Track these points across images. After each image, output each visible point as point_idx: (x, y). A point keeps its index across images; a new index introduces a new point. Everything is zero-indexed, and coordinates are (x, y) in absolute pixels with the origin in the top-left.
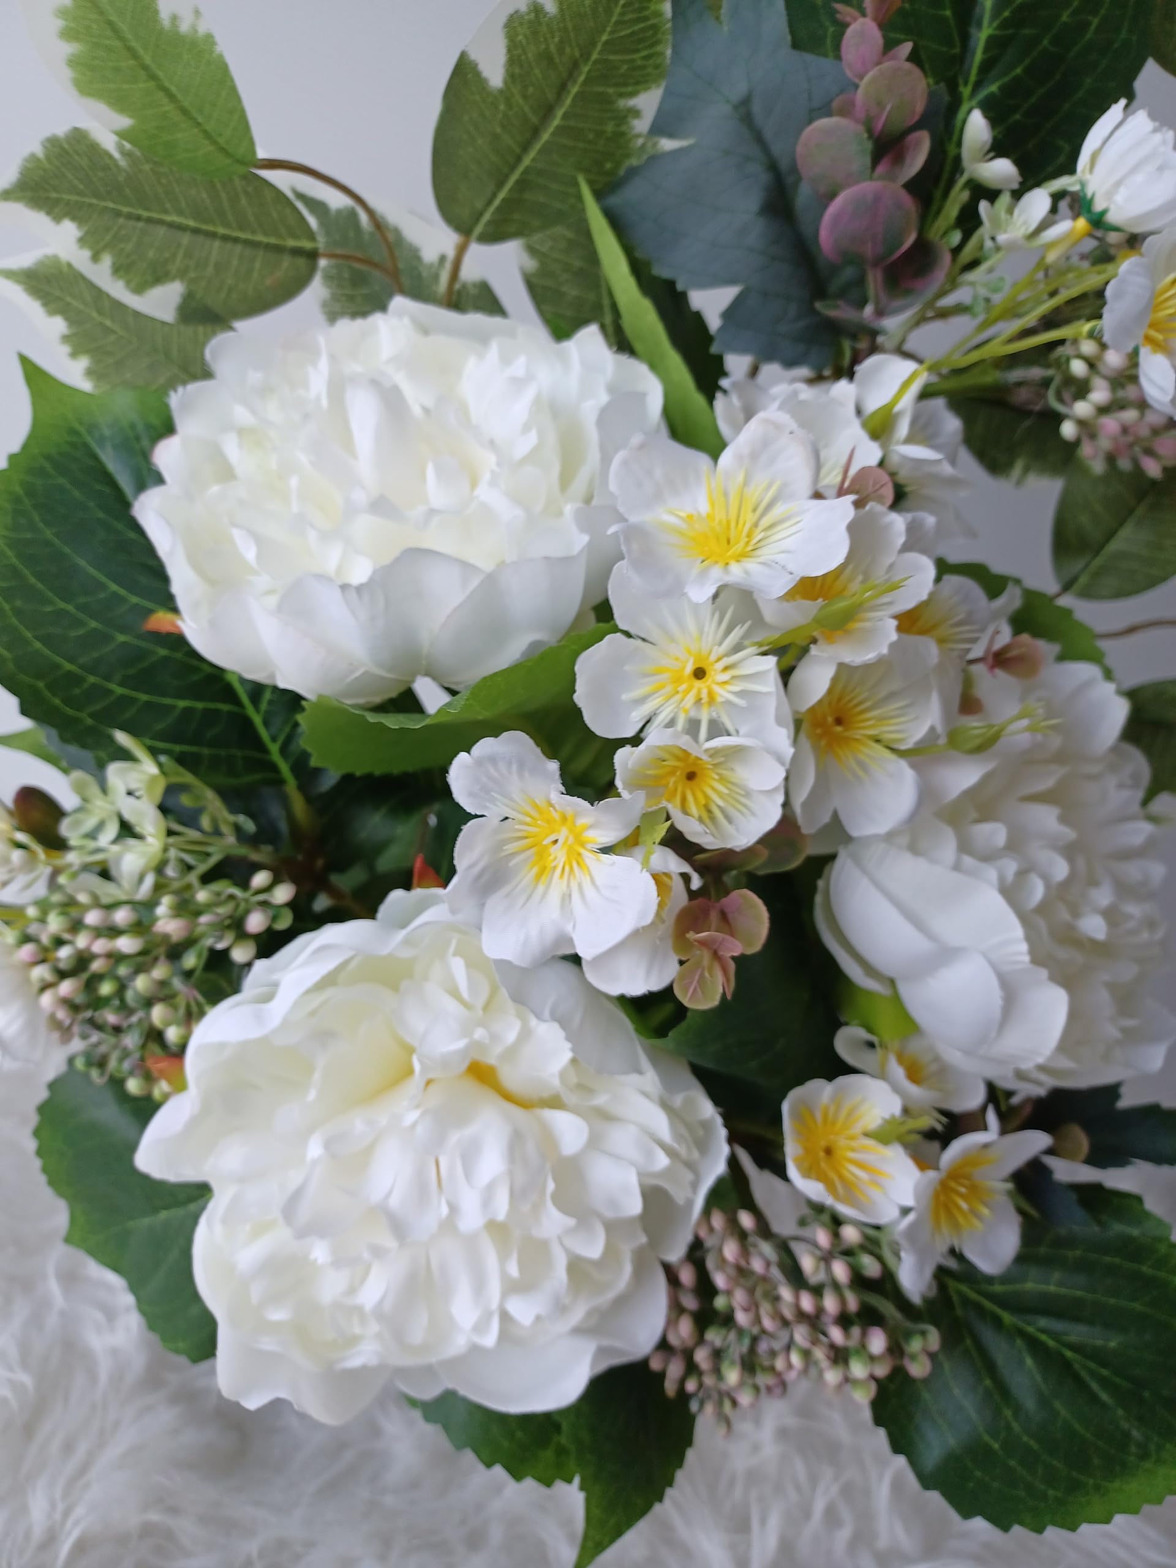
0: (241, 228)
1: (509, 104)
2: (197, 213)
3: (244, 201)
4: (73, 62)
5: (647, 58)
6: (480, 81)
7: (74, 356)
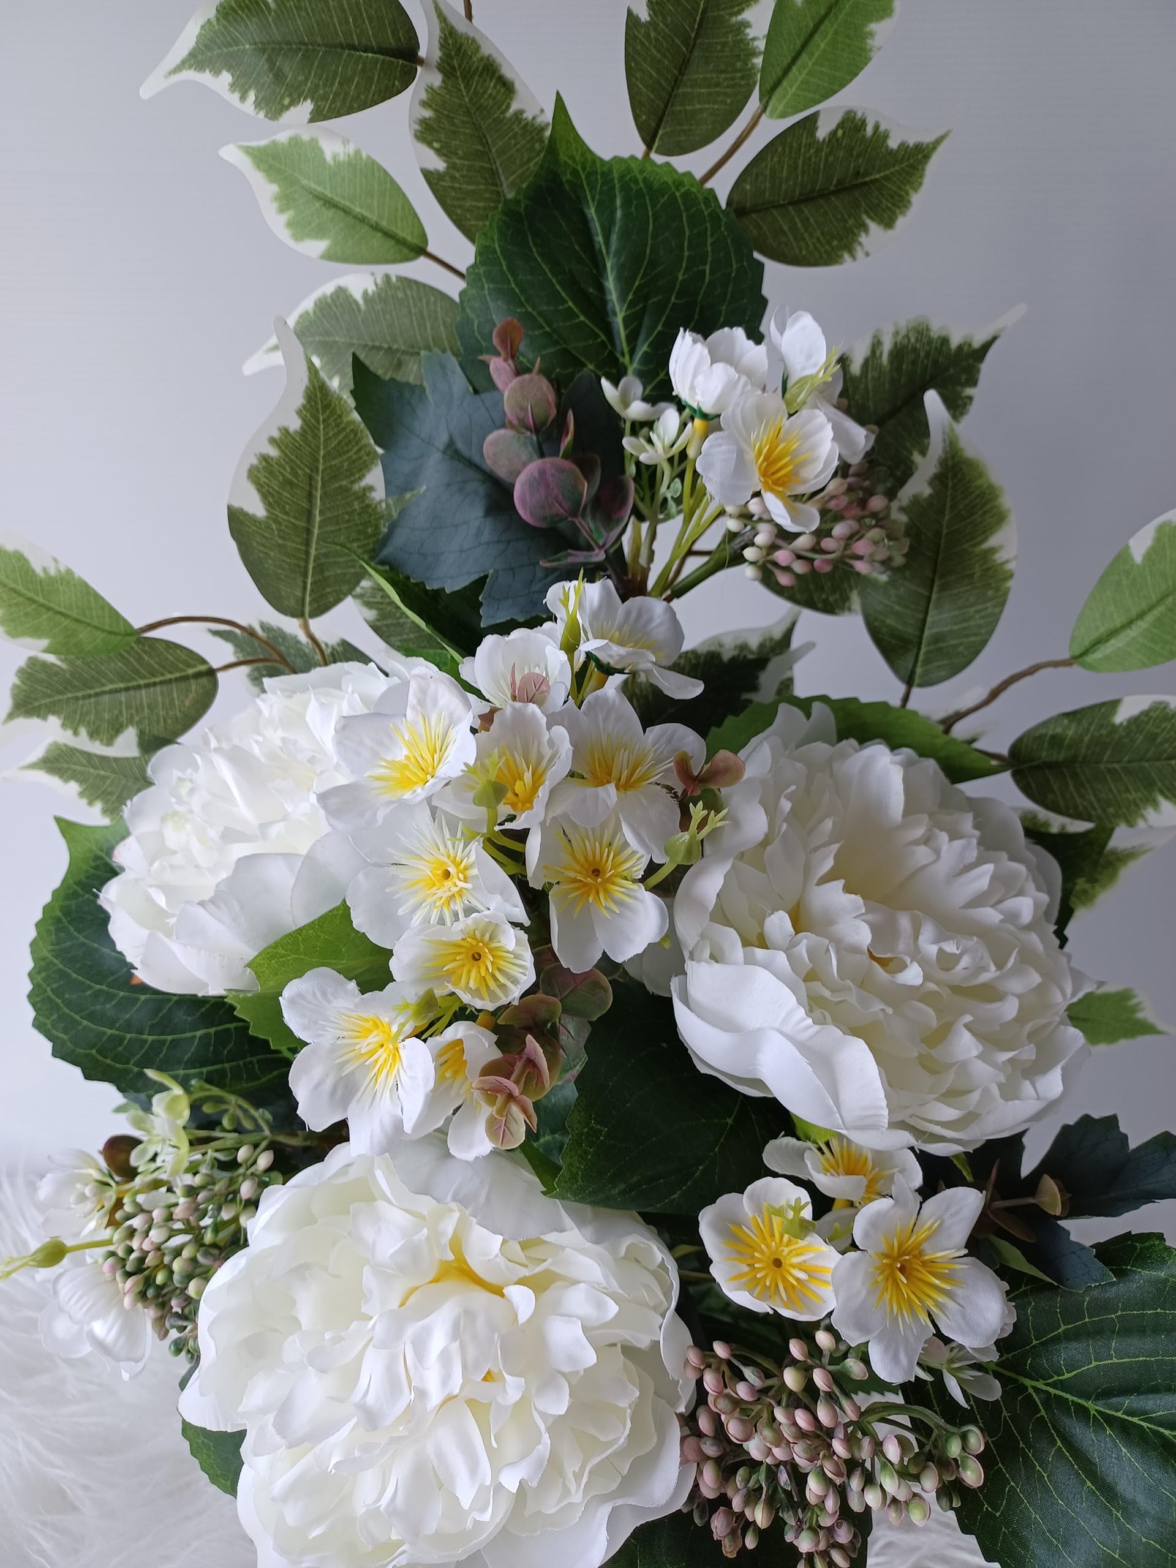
1: (278, 523)
2: (122, 677)
3: (146, 658)
5: (360, 450)
6: (252, 519)
7: (90, 803)
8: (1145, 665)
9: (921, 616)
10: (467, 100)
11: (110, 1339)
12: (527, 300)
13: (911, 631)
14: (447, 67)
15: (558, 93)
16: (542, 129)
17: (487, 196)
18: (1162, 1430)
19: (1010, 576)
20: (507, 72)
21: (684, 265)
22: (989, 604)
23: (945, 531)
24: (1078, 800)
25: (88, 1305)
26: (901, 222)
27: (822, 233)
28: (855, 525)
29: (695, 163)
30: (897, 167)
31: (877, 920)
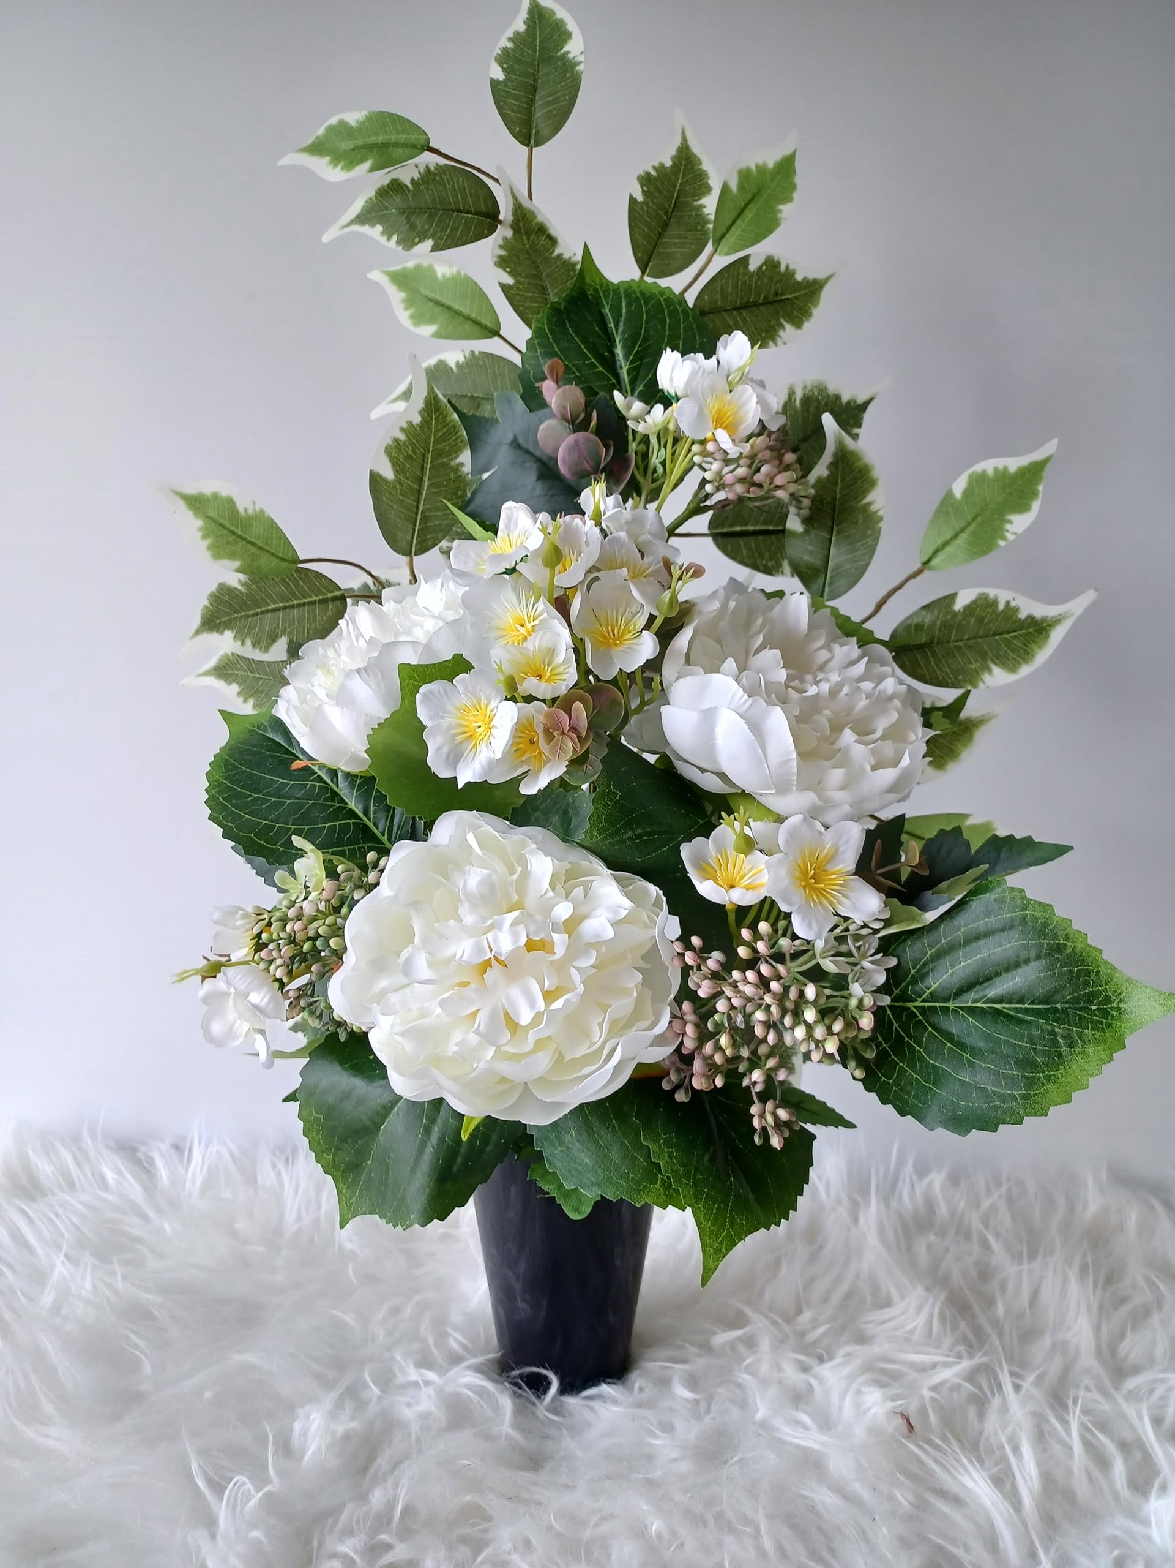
0: (305, 598)
1: (400, 483)
2: (283, 599)
3: (302, 584)
4: (209, 548)
5: (457, 439)
6: (384, 480)
7: (245, 701)
8: (967, 561)
9: (826, 552)
10: (527, 246)
11: (263, 1004)
12: (565, 358)
13: (820, 563)
14: (516, 227)
15: (585, 244)
16: (575, 264)
17: (539, 300)
18: (995, 1006)
19: (882, 519)
20: (553, 232)
21: (666, 340)
22: (869, 540)
23: (838, 496)
24: (939, 672)
25: (247, 982)
26: (806, 325)
27: (755, 328)
28: (775, 470)
29: (675, 283)
30: (802, 292)
31: (791, 672)
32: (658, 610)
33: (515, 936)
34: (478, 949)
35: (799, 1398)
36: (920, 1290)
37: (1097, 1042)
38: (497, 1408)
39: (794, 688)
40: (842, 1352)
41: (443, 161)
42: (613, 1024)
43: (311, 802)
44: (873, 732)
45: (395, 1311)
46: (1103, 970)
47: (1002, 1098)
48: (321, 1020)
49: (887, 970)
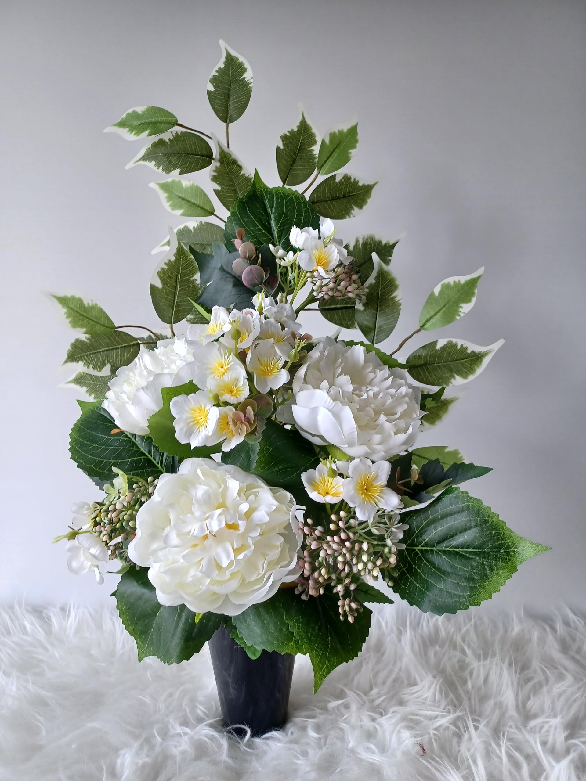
0: (119, 345)
1: (165, 289)
2: (108, 346)
3: (117, 338)
4: (70, 322)
5: (193, 267)
6: (157, 288)
7: (90, 395)
8: (442, 326)
9: (375, 320)
10: (227, 170)
11: (97, 554)
12: (246, 226)
13: (371, 325)
14: (221, 161)
15: (256, 169)
16: (251, 179)
17: (234, 197)
18: (456, 550)
19: (401, 304)
20: (240, 163)
21: (295, 217)
22: (395, 314)
23: (380, 293)
24: (430, 378)
25: (88, 543)
26: (364, 207)
27: (339, 209)
28: (348, 283)
29: (299, 188)
30: (362, 191)
31: (355, 386)
32: (289, 358)
33: (220, 522)
34: (202, 529)
35: (370, 735)
36: (430, 677)
37: (504, 568)
38: (220, 746)
39: (356, 394)
40: (392, 710)
41: (184, 130)
42: (269, 563)
43: (122, 448)
44: (396, 414)
45: (171, 695)
46: (506, 532)
47: (459, 596)
48: (126, 561)
49: (404, 532)
